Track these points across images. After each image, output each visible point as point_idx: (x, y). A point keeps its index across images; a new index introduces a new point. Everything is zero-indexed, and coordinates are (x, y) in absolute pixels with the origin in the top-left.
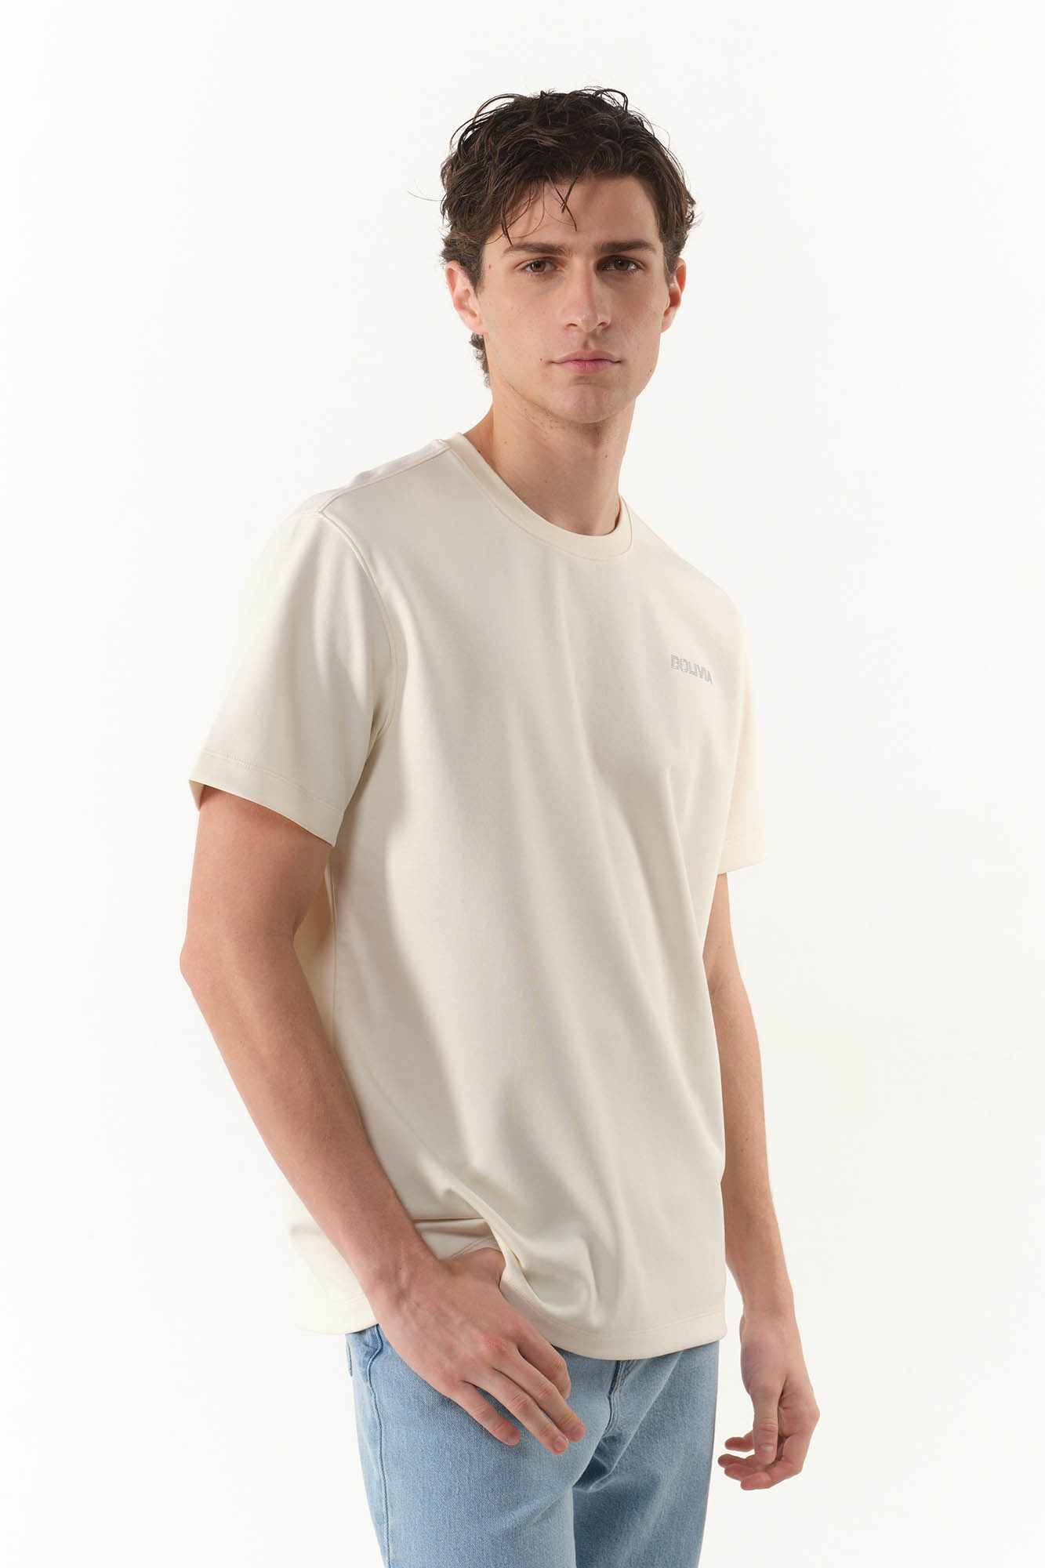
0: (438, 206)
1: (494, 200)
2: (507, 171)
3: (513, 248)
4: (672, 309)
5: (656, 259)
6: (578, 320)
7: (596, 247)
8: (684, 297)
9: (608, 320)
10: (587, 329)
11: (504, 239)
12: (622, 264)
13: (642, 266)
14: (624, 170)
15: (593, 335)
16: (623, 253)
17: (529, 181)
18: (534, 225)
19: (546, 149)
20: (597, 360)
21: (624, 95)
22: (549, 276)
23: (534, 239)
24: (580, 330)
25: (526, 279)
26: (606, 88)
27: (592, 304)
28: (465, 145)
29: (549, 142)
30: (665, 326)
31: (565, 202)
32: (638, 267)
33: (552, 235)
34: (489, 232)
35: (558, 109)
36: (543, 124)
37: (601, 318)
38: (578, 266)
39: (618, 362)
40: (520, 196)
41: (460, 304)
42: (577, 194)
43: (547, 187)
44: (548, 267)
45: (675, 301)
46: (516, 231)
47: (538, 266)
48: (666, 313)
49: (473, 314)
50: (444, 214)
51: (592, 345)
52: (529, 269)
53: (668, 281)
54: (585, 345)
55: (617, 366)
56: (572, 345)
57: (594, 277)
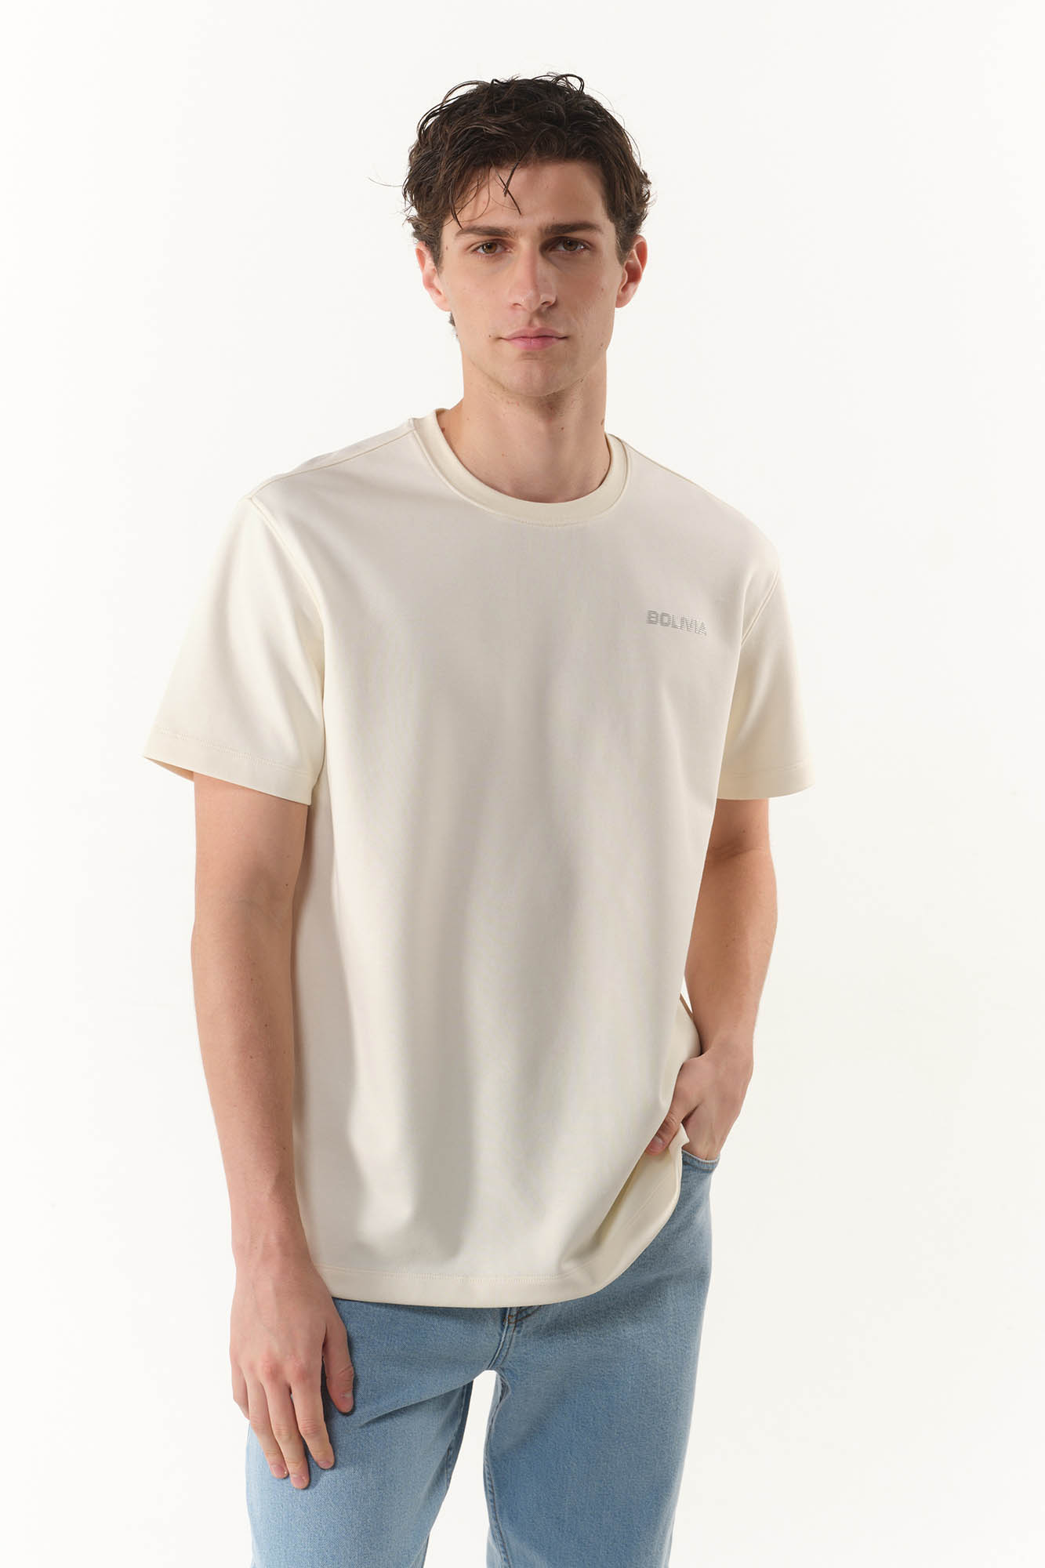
0: (401, 190)
1: (444, 188)
2: (456, 156)
3: (463, 231)
4: (631, 287)
5: (607, 236)
6: (521, 300)
7: (540, 229)
8: (646, 274)
9: (552, 299)
10: (531, 308)
11: (455, 222)
12: (571, 244)
13: (590, 247)
14: (568, 154)
15: (539, 313)
16: (568, 235)
17: (477, 167)
18: (481, 207)
19: (491, 137)
20: (543, 337)
21: (581, 80)
22: (498, 258)
23: (482, 222)
24: (524, 309)
25: (478, 262)
26: (564, 73)
27: (536, 284)
28: (423, 133)
29: (493, 130)
30: (621, 301)
31: (507, 186)
32: (586, 248)
33: (500, 219)
34: (445, 217)
35: (505, 97)
36: (490, 112)
37: (544, 297)
38: (524, 246)
39: (565, 338)
40: (469, 181)
41: (429, 284)
42: (520, 177)
43: (493, 172)
44: (499, 249)
45: (634, 275)
46: (465, 215)
47: (490, 247)
48: (625, 289)
49: (439, 293)
50: (405, 196)
51: (537, 323)
52: (481, 250)
53: (621, 260)
54: (530, 323)
55: (562, 342)
56: (518, 322)
57: (539, 258)
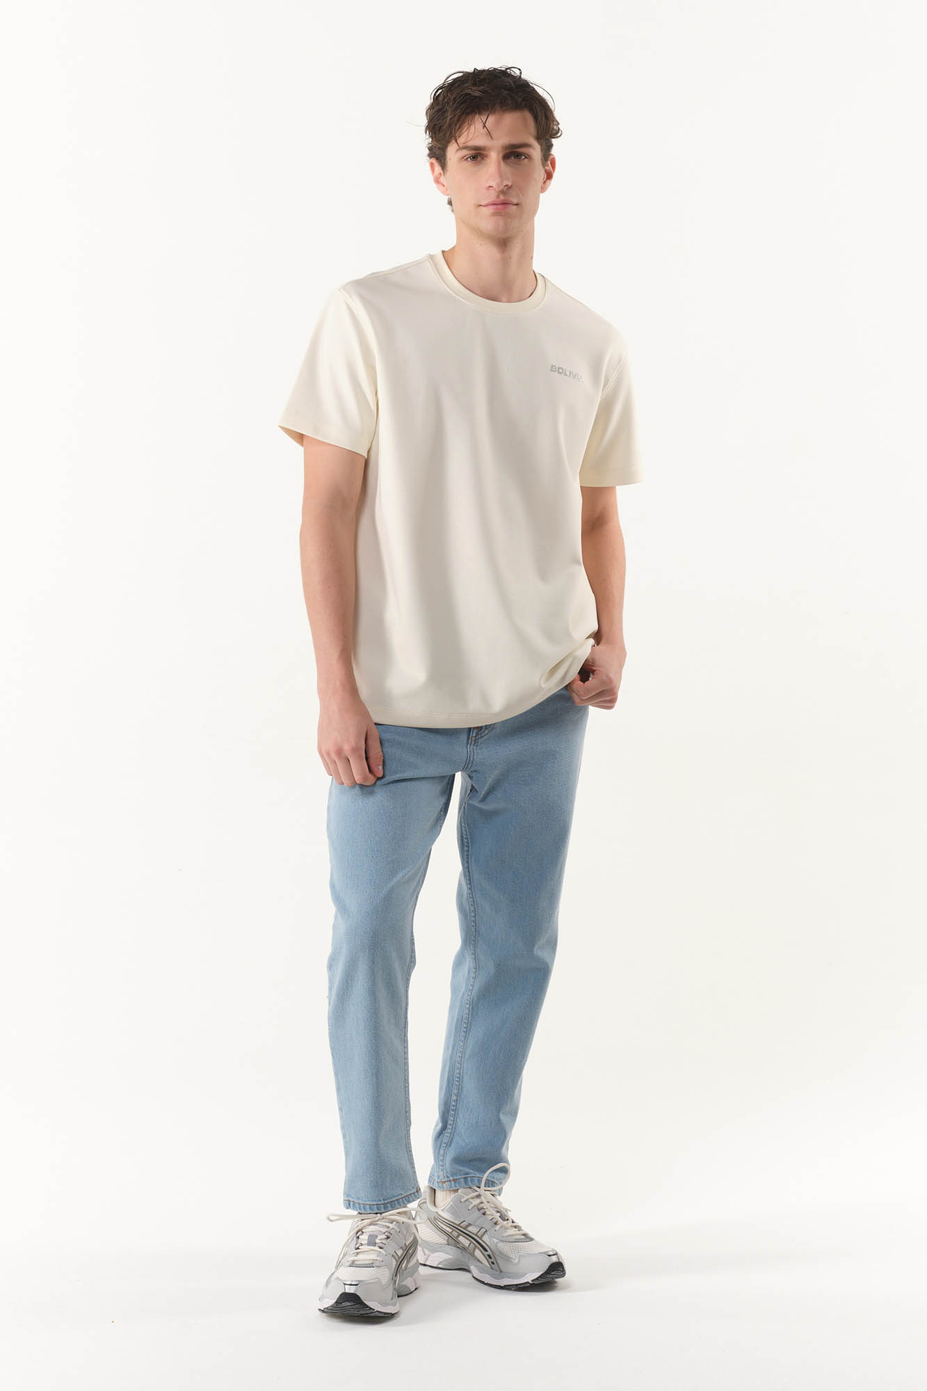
0: (424, 128)
1: (450, 125)
2: (456, 109)
3: (460, 149)
4: (548, 182)
5: (536, 152)
6: (493, 184)
7: (503, 147)
8: (555, 175)
9: (510, 184)
10: (499, 188)
11: (455, 144)
12: (517, 156)
13: (528, 157)
14: (516, 107)
15: (502, 192)
16: (517, 150)
17: (468, 114)
18: (470, 137)
19: (476, 97)
20: (505, 203)
21: (520, 70)
22: (480, 163)
23: (470, 144)
24: (495, 190)
25: (468, 165)
26: (510, 66)
27: (501, 175)
28: (436, 98)
29: (477, 94)
30: (543, 189)
31: (484, 124)
32: (526, 157)
33: (481, 141)
34: (449, 142)
35: (482, 77)
36: (474, 84)
37: (505, 183)
38: (494, 157)
39: (517, 204)
40: (463, 122)
41: (437, 181)
42: (491, 120)
43: (477, 116)
44: (479, 158)
45: (549, 176)
46: (461, 140)
47: (474, 157)
48: (545, 182)
49: (443, 186)
50: (426, 133)
51: (502, 197)
52: (469, 159)
53: (544, 165)
54: (498, 196)
55: (515, 207)
56: (491, 196)
57: (502, 163)
